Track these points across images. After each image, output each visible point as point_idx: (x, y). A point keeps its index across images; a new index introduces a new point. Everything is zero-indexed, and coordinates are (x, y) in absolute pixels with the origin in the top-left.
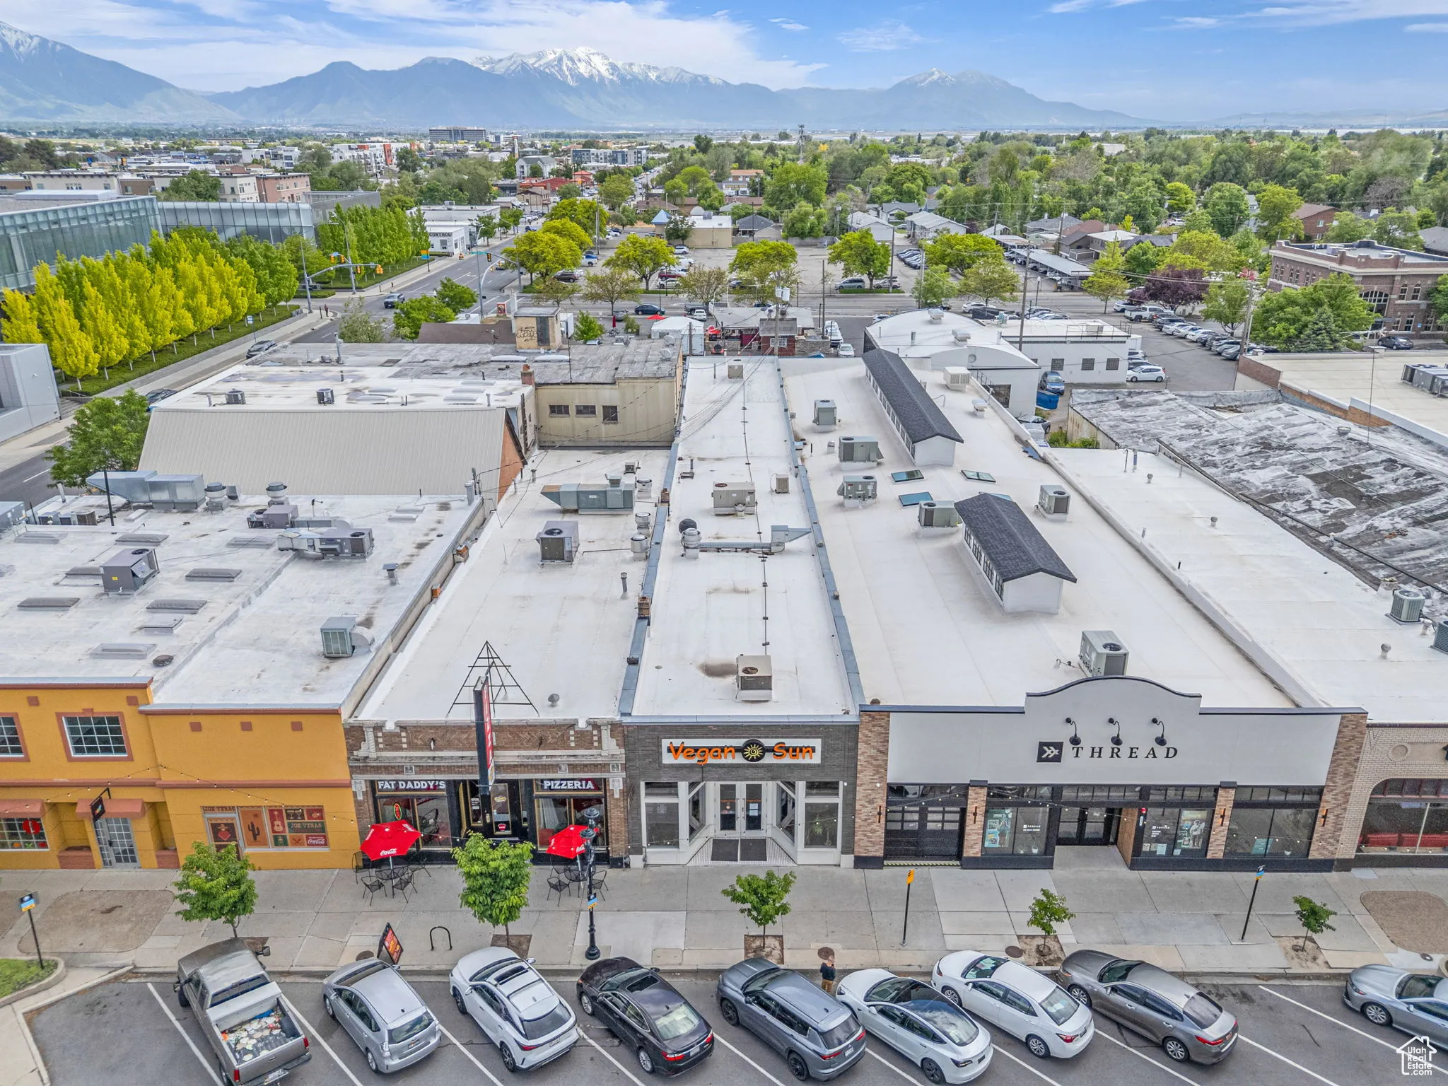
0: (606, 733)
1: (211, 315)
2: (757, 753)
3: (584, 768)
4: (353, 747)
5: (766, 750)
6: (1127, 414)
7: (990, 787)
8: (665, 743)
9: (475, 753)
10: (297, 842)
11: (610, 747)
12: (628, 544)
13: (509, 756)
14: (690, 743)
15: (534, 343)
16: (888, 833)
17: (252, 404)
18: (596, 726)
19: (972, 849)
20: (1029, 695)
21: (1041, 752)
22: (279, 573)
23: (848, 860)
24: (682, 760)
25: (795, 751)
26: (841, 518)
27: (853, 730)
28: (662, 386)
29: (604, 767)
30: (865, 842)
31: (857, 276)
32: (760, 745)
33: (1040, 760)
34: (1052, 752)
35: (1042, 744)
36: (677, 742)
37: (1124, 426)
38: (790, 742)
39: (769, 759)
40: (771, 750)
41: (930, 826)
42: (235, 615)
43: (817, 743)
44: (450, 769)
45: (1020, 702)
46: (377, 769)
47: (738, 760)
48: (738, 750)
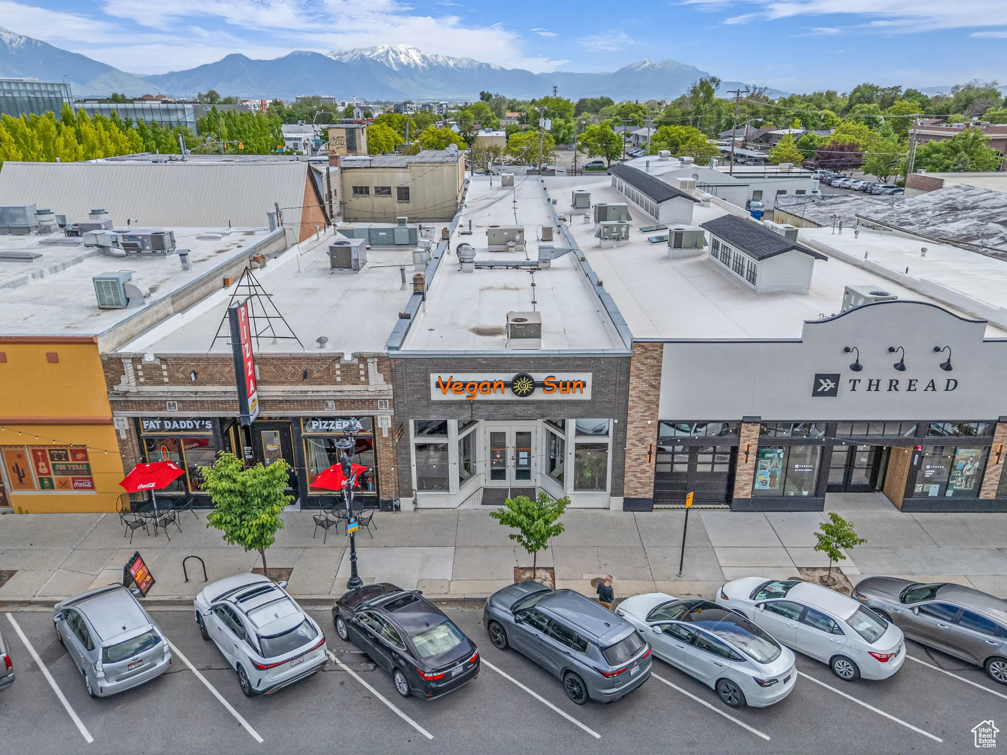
0: (372, 367)
2: (526, 388)
3: (353, 403)
4: (112, 382)
5: (535, 385)
7: (764, 424)
8: (434, 377)
9: (234, 388)
10: (63, 485)
11: (378, 382)
13: (274, 391)
14: (459, 377)
16: (658, 475)
18: (362, 358)
19: (742, 491)
20: (807, 322)
21: (817, 384)
23: (617, 502)
24: (451, 396)
25: (566, 386)
27: (626, 360)
29: (369, 403)
30: (634, 484)
32: (530, 378)
33: (815, 393)
34: (827, 385)
35: (818, 377)
36: (445, 377)
38: (560, 377)
39: (539, 395)
40: (542, 385)
41: (700, 468)
43: (587, 377)
44: (214, 405)
45: (798, 331)
46: (139, 405)
47: (508, 395)
48: (507, 385)
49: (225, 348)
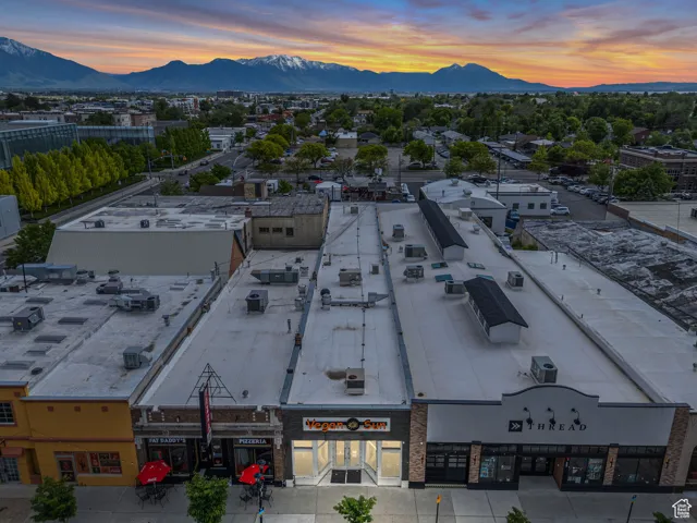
0: (272, 414)
1: (100, 180)
2: (355, 426)
3: (261, 433)
4: (135, 420)
5: (360, 424)
6: (552, 232)
7: (483, 445)
8: (305, 419)
9: (199, 424)
10: (106, 471)
11: (275, 422)
12: (293, 302)
13: (220, 426)
14: (318, 419)
15: (253, 196)
16: (427, 469)
17: (108, 228)
18: (266, 409)
19: (474, 479)
20: (504, 395)
21: (511, 426)
22: (108, 319)
23: (405, 484)
24: (314, 429)
25: (376, 424)
26: (405, 288)
27: (408, 413)
28: (316, 219)
29: (272, 432)
30: (415, 474)
31: (416, 161)
32: (357, 421)
33: (510, 430)
34: (517, 426)
35: (511, 422)
36: (311, 419)
37: (550, 239)
38: (373, 420)
39: (362, 429)
40: (363, 424)
41: (450, 465)
42: (81, 344)
43: (388, 420)
44: (187, 433)
45: (500, 398)
46: (148, 433)
47: (345, 429)
48: (345, 423)
49: (195, 403)
